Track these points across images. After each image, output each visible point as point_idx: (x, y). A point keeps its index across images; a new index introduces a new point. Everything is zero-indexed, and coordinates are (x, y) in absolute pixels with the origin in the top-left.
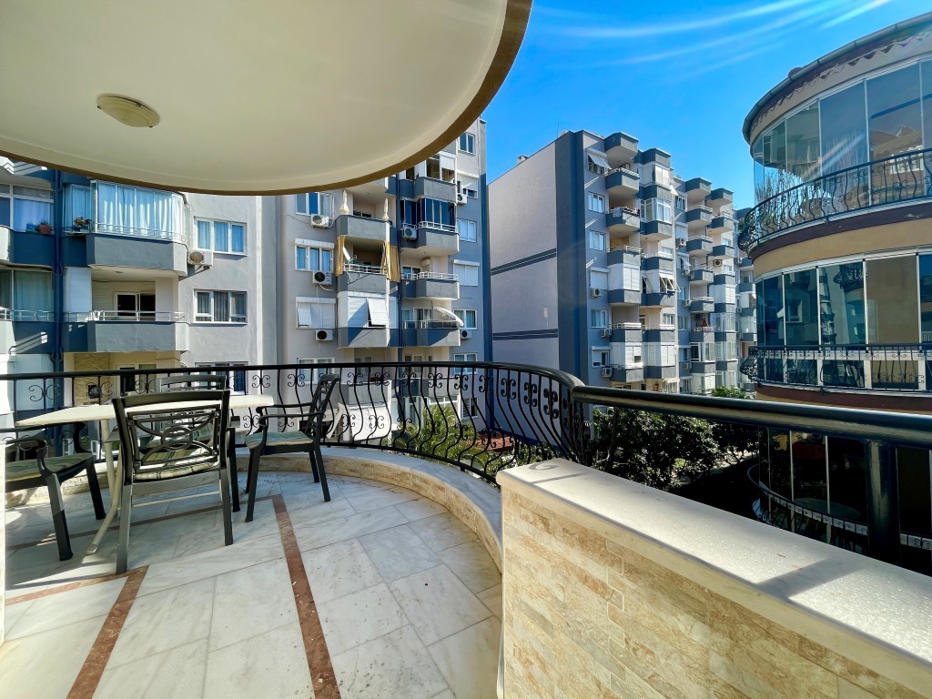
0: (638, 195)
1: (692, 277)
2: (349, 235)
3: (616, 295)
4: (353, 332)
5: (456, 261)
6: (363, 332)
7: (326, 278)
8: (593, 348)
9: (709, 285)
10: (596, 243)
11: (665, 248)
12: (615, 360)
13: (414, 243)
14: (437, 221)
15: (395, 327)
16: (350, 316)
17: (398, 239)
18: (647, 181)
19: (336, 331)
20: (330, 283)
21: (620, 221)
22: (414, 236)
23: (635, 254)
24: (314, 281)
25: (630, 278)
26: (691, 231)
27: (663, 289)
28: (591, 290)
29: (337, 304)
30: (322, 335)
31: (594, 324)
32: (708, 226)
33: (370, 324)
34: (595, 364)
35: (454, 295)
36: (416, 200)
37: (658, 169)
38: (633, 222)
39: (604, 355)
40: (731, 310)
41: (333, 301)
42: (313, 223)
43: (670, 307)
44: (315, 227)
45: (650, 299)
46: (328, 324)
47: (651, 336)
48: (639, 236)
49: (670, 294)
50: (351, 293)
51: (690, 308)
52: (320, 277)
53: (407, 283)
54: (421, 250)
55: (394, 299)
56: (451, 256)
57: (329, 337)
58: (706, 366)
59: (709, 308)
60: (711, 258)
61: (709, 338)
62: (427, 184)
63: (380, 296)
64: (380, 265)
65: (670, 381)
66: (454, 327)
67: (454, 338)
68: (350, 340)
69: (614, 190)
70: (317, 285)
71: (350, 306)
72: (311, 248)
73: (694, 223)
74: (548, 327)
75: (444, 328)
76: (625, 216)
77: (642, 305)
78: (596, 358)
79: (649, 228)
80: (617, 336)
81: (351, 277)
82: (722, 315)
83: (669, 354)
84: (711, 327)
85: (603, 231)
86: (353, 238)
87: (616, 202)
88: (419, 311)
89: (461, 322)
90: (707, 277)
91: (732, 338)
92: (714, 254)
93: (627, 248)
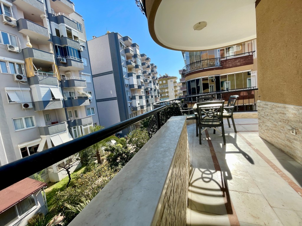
0: (133, 57)
1: (145, 81)
2: (35, 58)
3: (132, 86)
4: (46, 103)
5: (82, 73)
6: (50, 102)
7: (23, 78)
8: (128, 102)
9: (148, 83)
10: (125, 70)
11: (140, 72)
12: (134, 105)
13: (65, 65)
14: (74, 56)
15: (63, 100)
16: (43, 96)
17: (57, 62)
18: (135, 52)
19: (34, 104)
20: (26, 80)
21: (130, 64)
22: (65, 61)
23: (135, 74)
24: (16, 79)
25: (134, 81)
26: (143, 68)
27: (142, 84)
28: (126, 85)
29: (31, 91)
30: (26, 106)
31: (127, 95)
32: (147, 67)
34: (129, 107)
35: (85, 86)
36: (63, 46)
37: (137, 50)
38: (134, 64)
39: (131, 103)
40: (153, 90)
41: (29, 89)
42: (9, 49)
43: (143, 89)
44: (10, 51)
45: (140, 87)
46: (28, 100)
47: (141, 97)
48: (134, 69)
50: (40, 85)
51: (146, 90)
52: (20, 77)
53: (65, 81)
54: (68, 68)
55: (60, 88)
56: (80, 71)
57: (31, 106)
58: (150, 104)
59: (149, 89)
61: (150, 97)
62: (68, 40)
63: (56, 87)
65: (145, 109)
66: (86, 98)
67: (87, 102)
68: (45, 106)
69: (128, 54)
70: (17, 82)
72: (10, 62)
73: (144, 66)
74: (113, 97)
75: (83, 99)
76: (132, 62)
77: (138, 89)
78: (129, 105)
79: (137, 66)
80: (133, 98)
81: (40, 78)
83: (144, 103)
84: (150, 94)
85: (126, 66)
86: (37, 59)
87: (128, 58)
88: (70, 93)
89: (89, 96)
90: (148, 81)
91: (154, 97)
92: (149, 75)
93: (133, 72)
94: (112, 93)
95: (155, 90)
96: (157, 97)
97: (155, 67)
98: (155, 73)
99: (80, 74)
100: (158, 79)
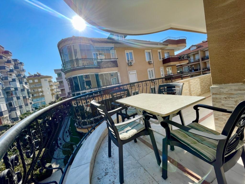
1: (4, 79)
9: (10, 82)
40: (19, 90)
51: (5, 90)
58: (23, 106)
59: (13, 89)
60: (8, 73)
61: (15, 99)
82: (17, 92)
83: (4, 106)
84: (14, 96)
90: (10, 79)
91: (22, 98)
95: (23, 90)
96: (27, 97)
97: (21, 63)
98: (21, 71)
100: (26, 77)
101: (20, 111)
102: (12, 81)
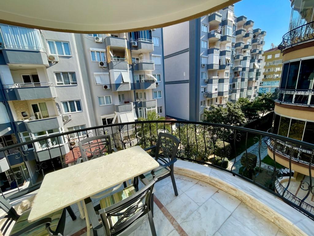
0: (220, 25)
1: (236, 58)
2: (112, 45)
3: (210, 66)
4: (118, 85)
6: (121, 85)
7: (104, 64)
8: (202, 86)
9: (241, 61)
10: (204, 45)
11: (228, 46)
12: (208, 90)
13: (136, 48)
14: (145, 38)
15: (132, 82)
16: (115, 79)
17: (130, 46)
18: (224, 18)
19: (111, 85)
20: (106, 66)
21: (214, 36)
22: (136, 45)
23: (218, 49)
24: (100, 66)
25: (215, 59)
26: (237, 39)
27: (226, 63)
28: (202, 65)
29: (109, 75)
30: (106, 87)
31: (202, 78)
32: (243, 37)
33: (123, 82)
34: (202, 92)
35: (153, 69)
37: (229, 12)
38: (218, 36)
39: (205, 88)
40: (247, 70)
41: (108, 73)
42: (96, 41)
43: (228, 70)
44: (97, 42)
45: (222, 67)
46: (107, 83)
47: (221, 81)
48: (220, 42)
49: (229, 65)
50: (114, 70)
51: (234, 70)
52: (102, 64)
53: (135, 65)
54: (139, 51)
55: (131, 71)
56: (151, 53)
57: (109, 88)
58: (237, 90)
59: (240, 69)
60: (243, 50)
61: (239, 80)
63: (126, 71)
64: (124, 58)
65: (225, 96)
66: (153, 81)
67: (153, 86)
68: (117, 89)
69: (212, 22)
70: (101, 67)
71: (115, 75)
72: (97, 52)
73: (239, 36)
74: (185, 79)
75: (149, 82)
76: (216, 34)
77: (219, 69)
78: (202, 90)
79: (224, 38)
80: (210, 81)
81: (114, 63)
82: (244, 72)
83: (226, 87)
84: (240, 77)
85: (207, 41)
86: (113, 47)
87: (212, 28)
88: (140, 76)
89: (156, 79)
90: (241, 58)
91: (246, 80)
92: (244, 48)
93: (215, 47)
94: (185, 75)
95: (251, 70)
96: (254, 80)
97: (262, 33)
98: (259, 44)
99: (151, 56)
100: (262, 53)
101: (240, 94)
102: (243, 60)
